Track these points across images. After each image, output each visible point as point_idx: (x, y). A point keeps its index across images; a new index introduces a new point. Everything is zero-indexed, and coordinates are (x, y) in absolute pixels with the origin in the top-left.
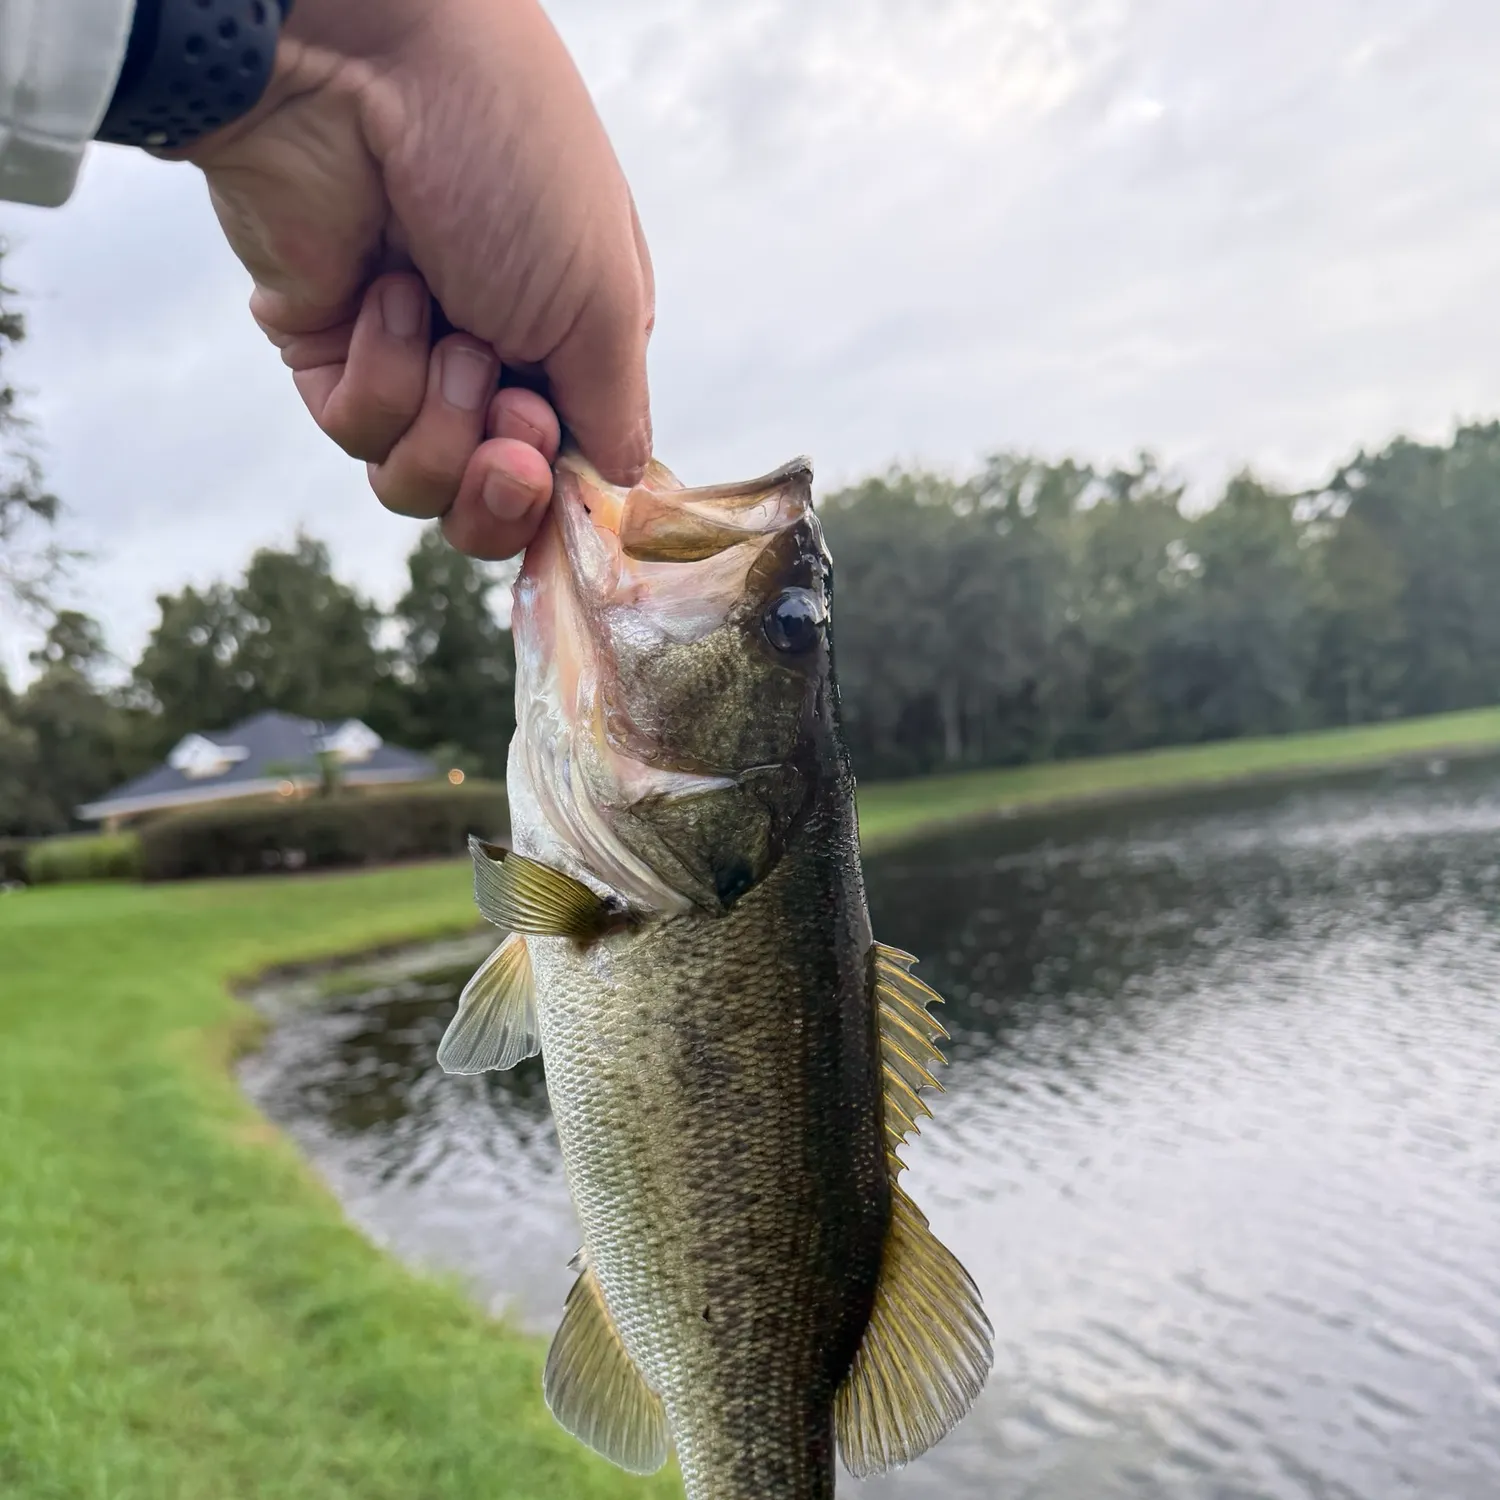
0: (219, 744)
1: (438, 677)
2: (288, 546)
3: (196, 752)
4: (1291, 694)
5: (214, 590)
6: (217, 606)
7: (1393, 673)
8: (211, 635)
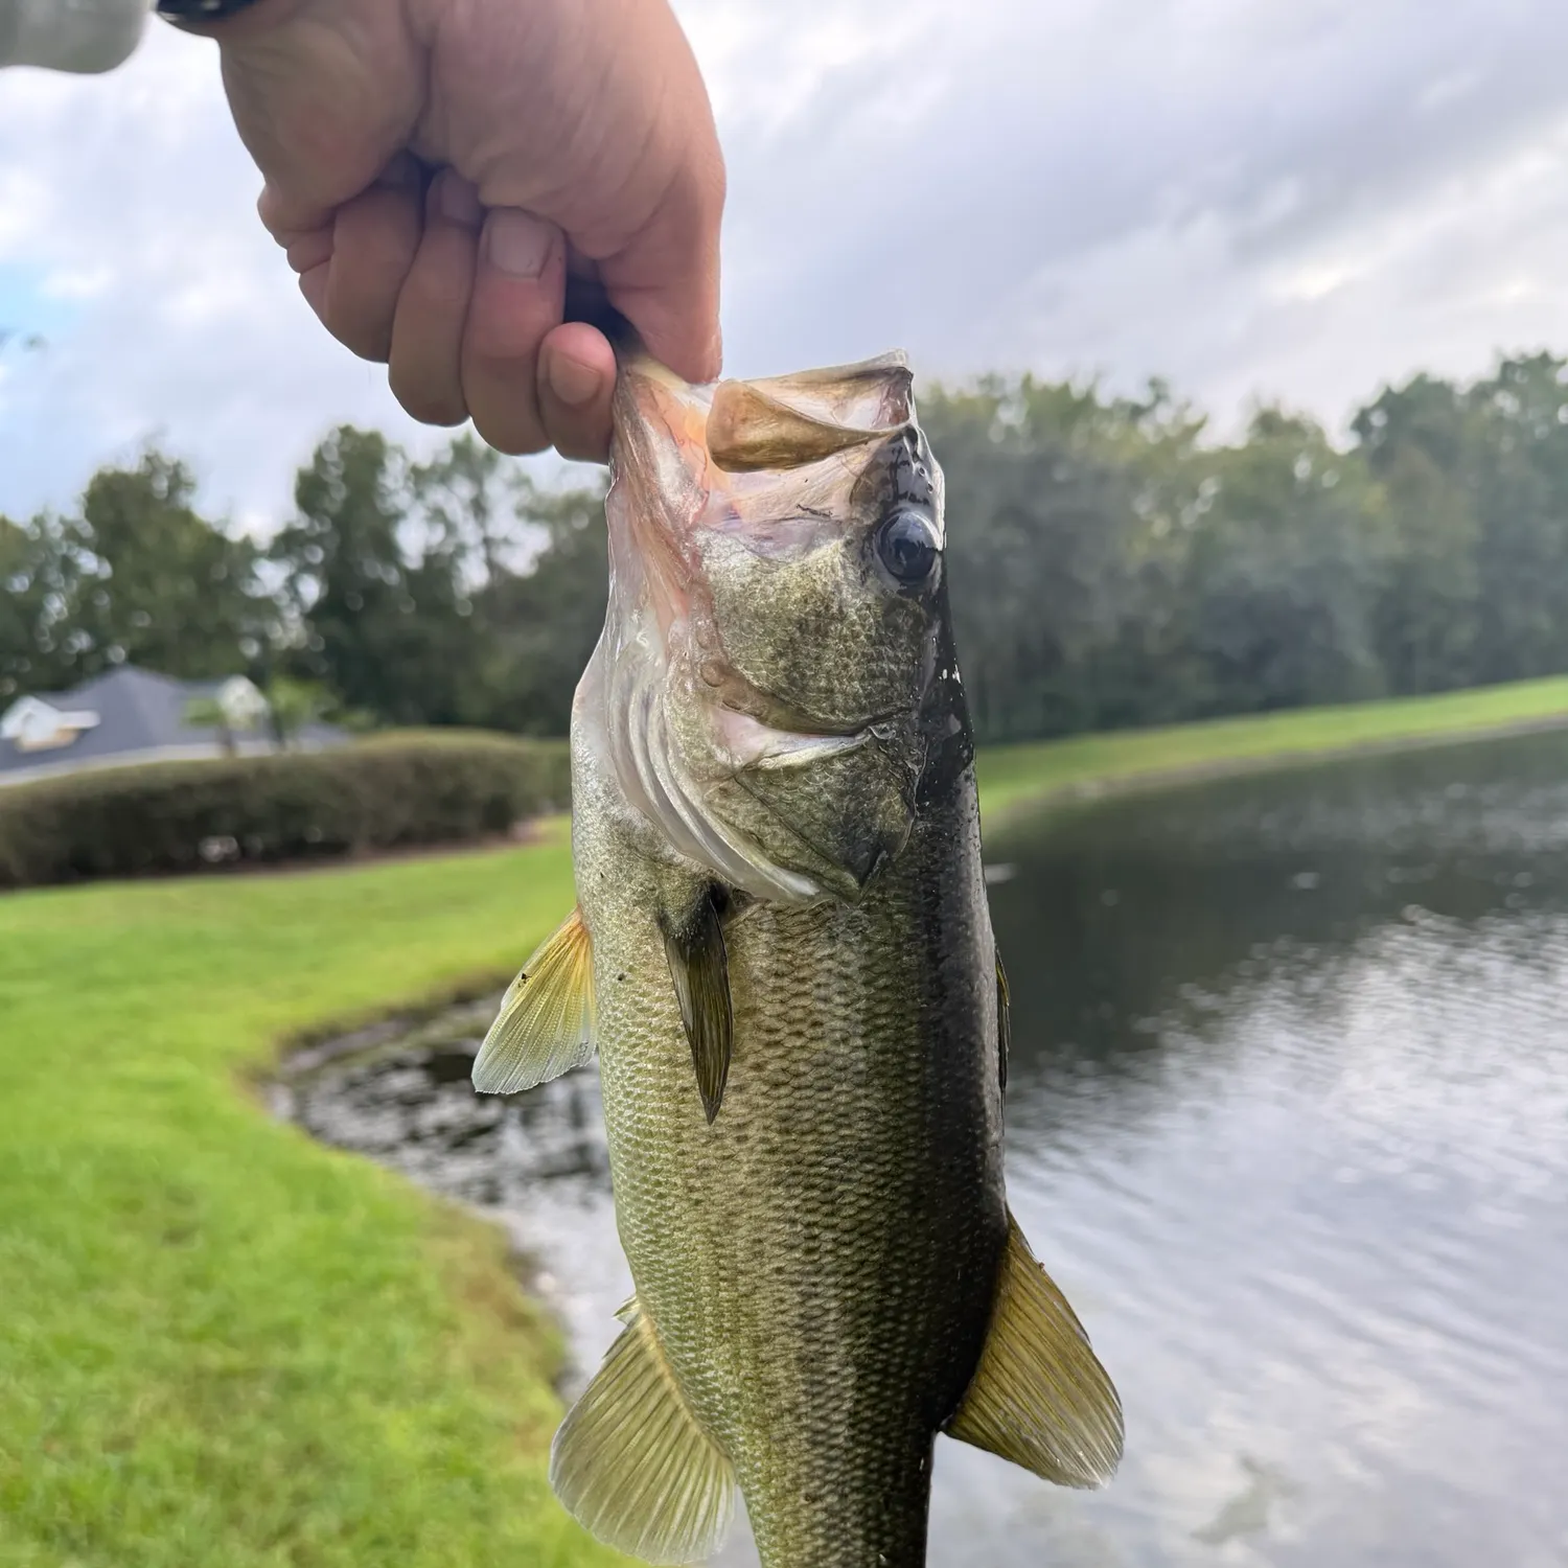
0: (62, 710)
1: (334, 626)
2: (132, 465)
3: (29, 717)
4: (1361, 655)
5: (39, 521)
6: (44, 543)
7: (1463, 634)
8: (33, 578)
